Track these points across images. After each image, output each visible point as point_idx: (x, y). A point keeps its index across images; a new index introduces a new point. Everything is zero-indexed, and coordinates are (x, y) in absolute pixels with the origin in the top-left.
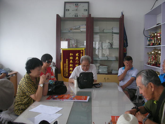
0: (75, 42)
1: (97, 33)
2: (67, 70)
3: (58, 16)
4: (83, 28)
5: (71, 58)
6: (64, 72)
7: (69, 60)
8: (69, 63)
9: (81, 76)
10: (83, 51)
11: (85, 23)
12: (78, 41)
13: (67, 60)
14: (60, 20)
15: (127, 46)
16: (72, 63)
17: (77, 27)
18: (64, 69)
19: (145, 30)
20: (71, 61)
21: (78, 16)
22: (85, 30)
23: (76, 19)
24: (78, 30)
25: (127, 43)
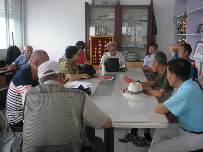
0: (103, 30)
1: (125, 21)
2: (96, 57)
3: (86, 3)
4: (112, 16)
5: (100, 45)
6: (92, 59)
7: (98, 47)
8: (98, 51)
9: (109, 61)
10: (111, 39)
11: (114, 10)
12: (107, 29)
13: (96, 47)
14: (88, 8)
15: (156, 34)
16: (100, 51)
17: (106, 14)
18: (92, 56)
19: (175, 17)
20: (100, 49)
21: (106, 4)
22: (113, 17)
23: (105, 6)
24: (107, 17)
25: (156, 31)
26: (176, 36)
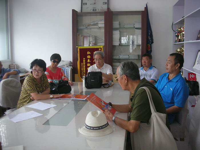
0: (93, 39)
1: (116, 29)
2: (84, 70)
3: (74, 11)
4: (102, 24)
5: (89, 57)
6: (81, 72)
7: (87, 59)
8: (87, 63)
9: (89, 75)
10: (101, 49)
11: (103, 17)
12: (97, 38)
13: (84, 59)
14: (76, 16)
15: (152, 42)
16: (90, 63)
17: (95, 23)
18: (81, 69)
19: (173, 24)
20: (89, 61)
21: (96, 10)
22: (103, 25)
23: (95, 13)
24: (96, 25)
25: (152, 39)
26: (175, 44)
